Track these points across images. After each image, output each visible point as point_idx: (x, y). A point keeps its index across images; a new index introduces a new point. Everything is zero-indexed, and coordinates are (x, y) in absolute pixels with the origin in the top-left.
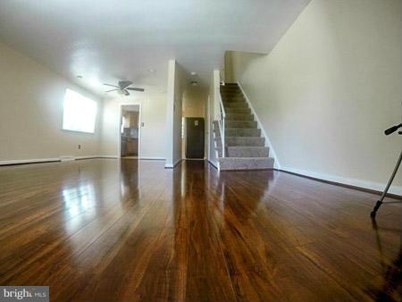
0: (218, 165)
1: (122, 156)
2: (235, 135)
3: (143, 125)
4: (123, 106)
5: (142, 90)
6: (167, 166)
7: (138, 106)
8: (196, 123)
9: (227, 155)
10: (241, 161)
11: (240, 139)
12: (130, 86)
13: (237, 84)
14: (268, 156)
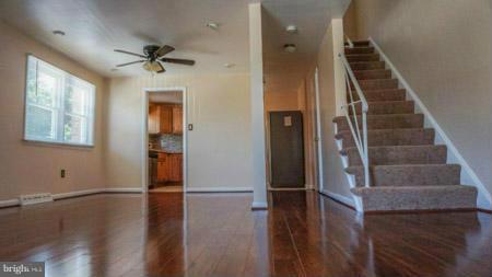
0: (358, 202)
1: (150, 187)
2: (381, 143)
3: (191, 127)
4: (150, 93)
5: (191, 63)
6: (255, 204)
7: (179, 94)
8: (288, 121)
9: (373, 183)
10: (404, 194)
11: (394, 151)
12: (168, 56)
13: (367, 43)
14: (458, 182)
